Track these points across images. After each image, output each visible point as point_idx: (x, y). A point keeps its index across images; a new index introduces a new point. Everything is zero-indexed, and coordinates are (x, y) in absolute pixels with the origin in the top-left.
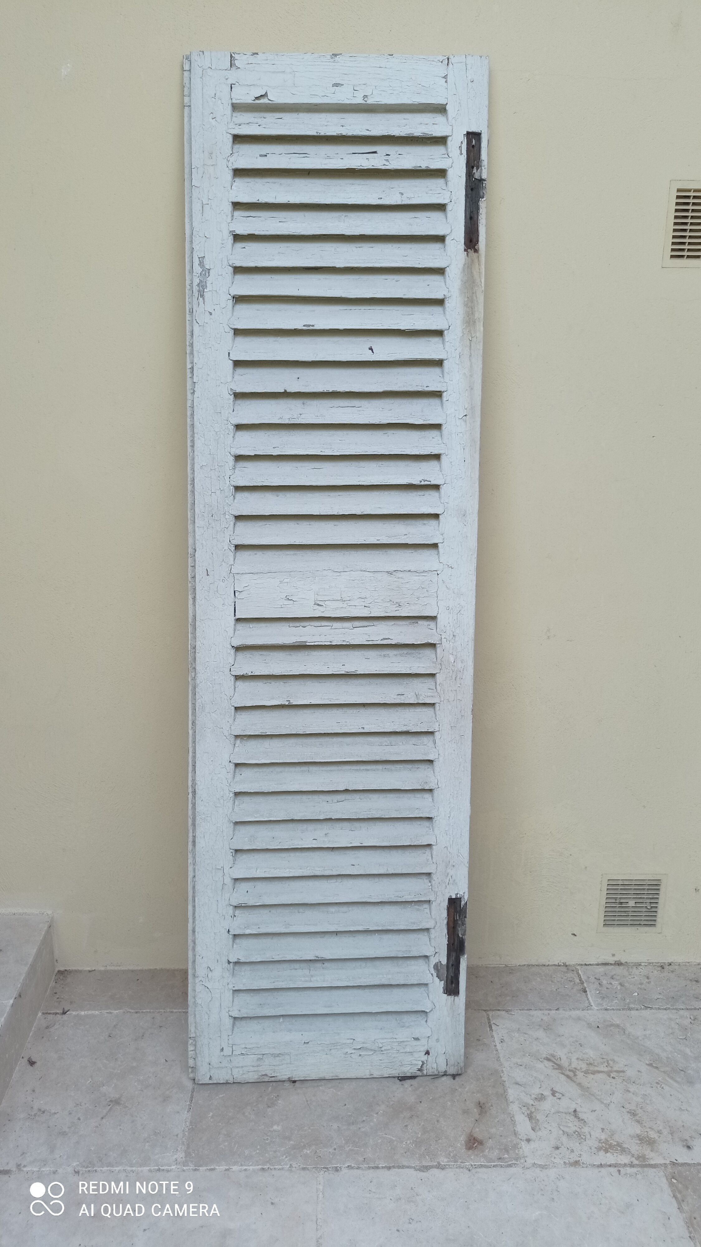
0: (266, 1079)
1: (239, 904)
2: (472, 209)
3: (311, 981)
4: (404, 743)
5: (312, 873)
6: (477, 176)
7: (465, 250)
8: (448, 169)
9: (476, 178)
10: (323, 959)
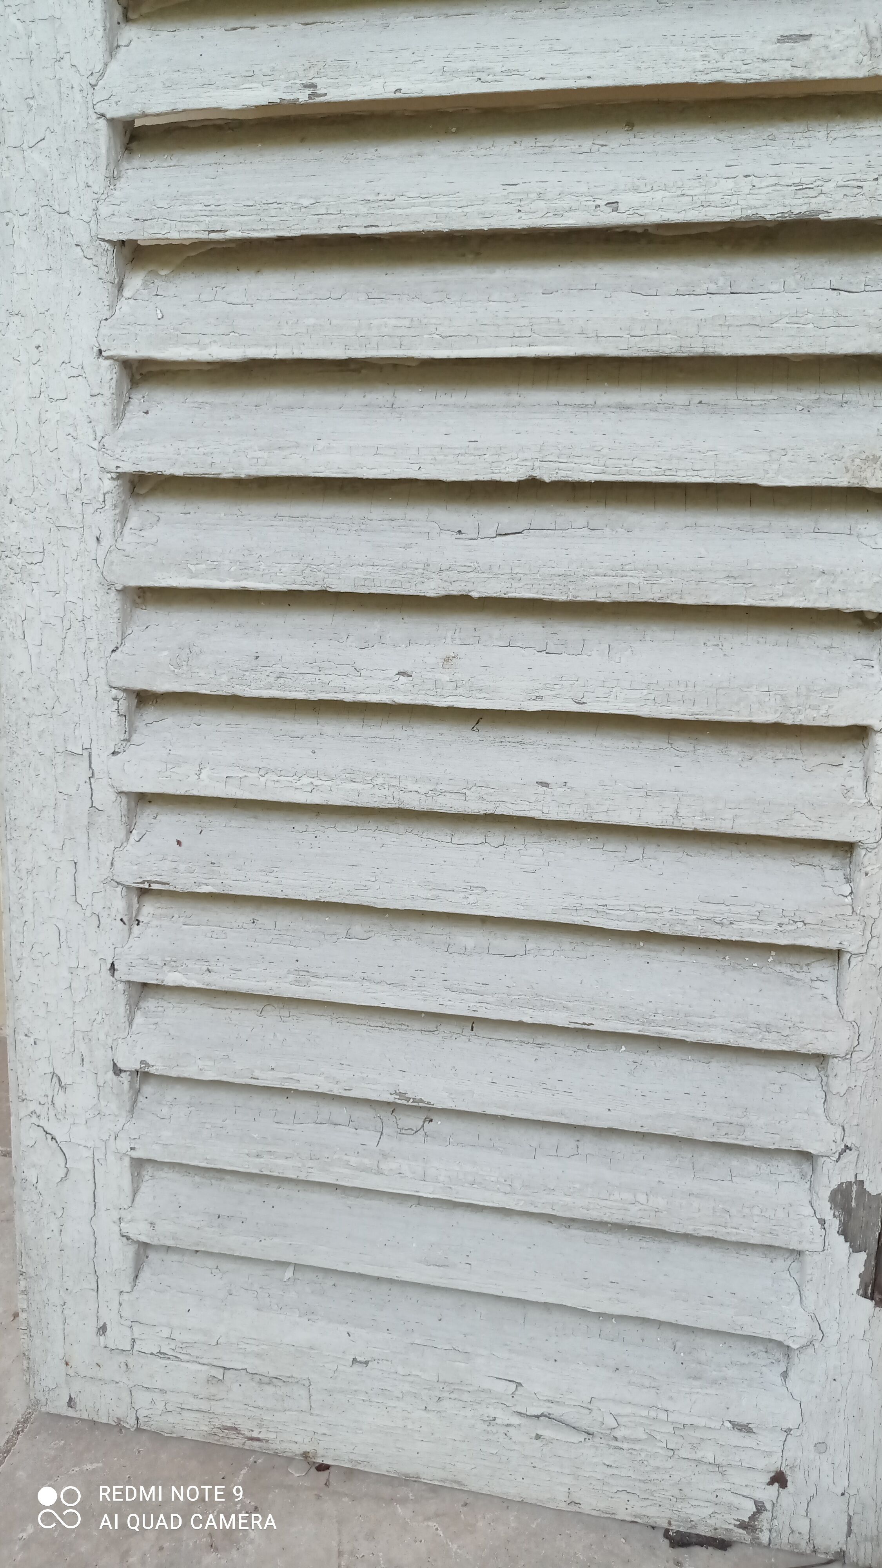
0: (235, 1441)
1: (143, 883)
3: (379, 1172)
4: (791, 283)
5: (390, 799)
10: (421, 1104)
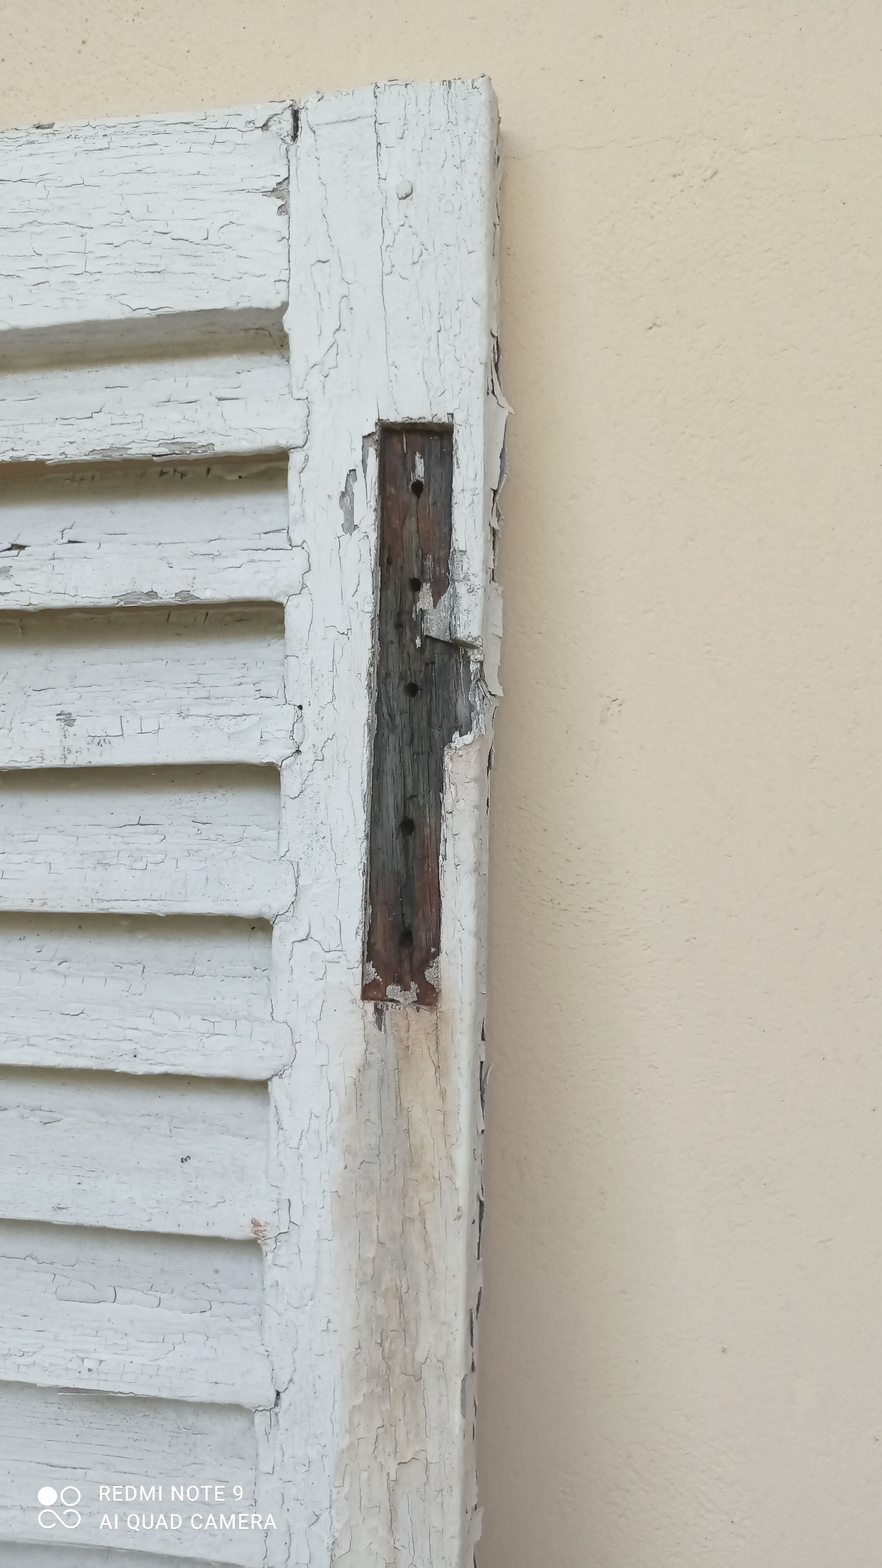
2: (409, 781)
6: (434, 627)
7: (370, 991)
8: (282, 599)
9: (433, 634)
